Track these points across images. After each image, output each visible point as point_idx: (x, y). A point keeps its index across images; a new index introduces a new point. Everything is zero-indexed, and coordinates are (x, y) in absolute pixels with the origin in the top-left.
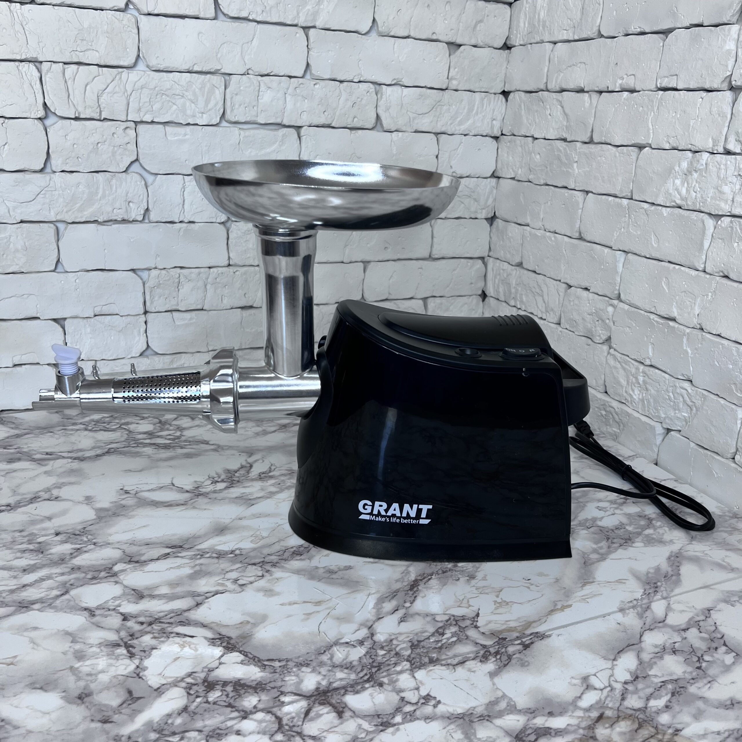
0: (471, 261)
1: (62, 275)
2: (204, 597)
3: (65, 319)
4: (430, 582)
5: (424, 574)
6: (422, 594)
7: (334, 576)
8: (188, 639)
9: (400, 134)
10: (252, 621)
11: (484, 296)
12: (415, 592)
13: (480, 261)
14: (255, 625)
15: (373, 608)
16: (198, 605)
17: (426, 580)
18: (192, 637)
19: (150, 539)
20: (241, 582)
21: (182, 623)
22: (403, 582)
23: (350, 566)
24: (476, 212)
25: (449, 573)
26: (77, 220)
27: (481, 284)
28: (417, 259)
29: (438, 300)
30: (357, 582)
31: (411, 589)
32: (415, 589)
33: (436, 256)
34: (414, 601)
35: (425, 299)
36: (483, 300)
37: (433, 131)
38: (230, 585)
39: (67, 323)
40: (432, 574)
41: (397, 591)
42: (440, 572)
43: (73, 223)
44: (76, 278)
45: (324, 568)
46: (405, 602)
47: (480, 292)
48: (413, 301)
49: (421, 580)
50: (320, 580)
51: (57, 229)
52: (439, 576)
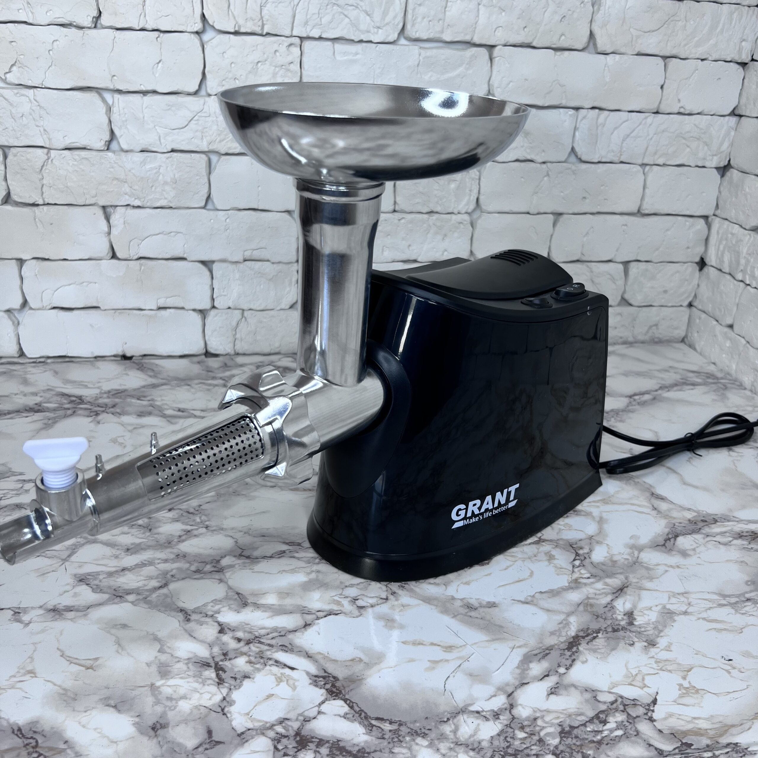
0: (690, 220)
1: (211, 213)
2: (314, 616)
3: (213, 262)
4: (594, 643)
5: (588, 629)
6: (582, 658)
7: (473, 614)
8: (287, 671)
9: (617, 57)
10: (365, 659)
11: (702, 264)
12: (573, 653)
13: (702, 221)
14: (368, 666)
15: (518, 668)
16: (307, 625)
17: (589, 638)
18: (292, 669)
19: (268, 529)
20: (360, 603)
21: (284, 648)
22: (560, 636)
23: (494, 603)
24: (704, 159)
25: (621, 633)
26: (231, 151)
27: (699, 250)
28: (622, 214)
29: (642, 266)
30: (501, 627)
31: (569, 648)
32: (575, 649)
33: (647, 212)
34: (571, 666)
35: (626, 264)
36: (701, 269)
37: (661, 54)
38: (347, 606)
39: (215, 267)
40: (598, 631)
41: (550, 648)
42: (610, 629)
43: (227, 154)
44: (227, 216)
45: (462, 600)
46: (559, 666)
47: (697, 259)
48: (611, 264)
49: (583, 637)
50: (454, 616)
51: (210, 161)
52: (608, 635)
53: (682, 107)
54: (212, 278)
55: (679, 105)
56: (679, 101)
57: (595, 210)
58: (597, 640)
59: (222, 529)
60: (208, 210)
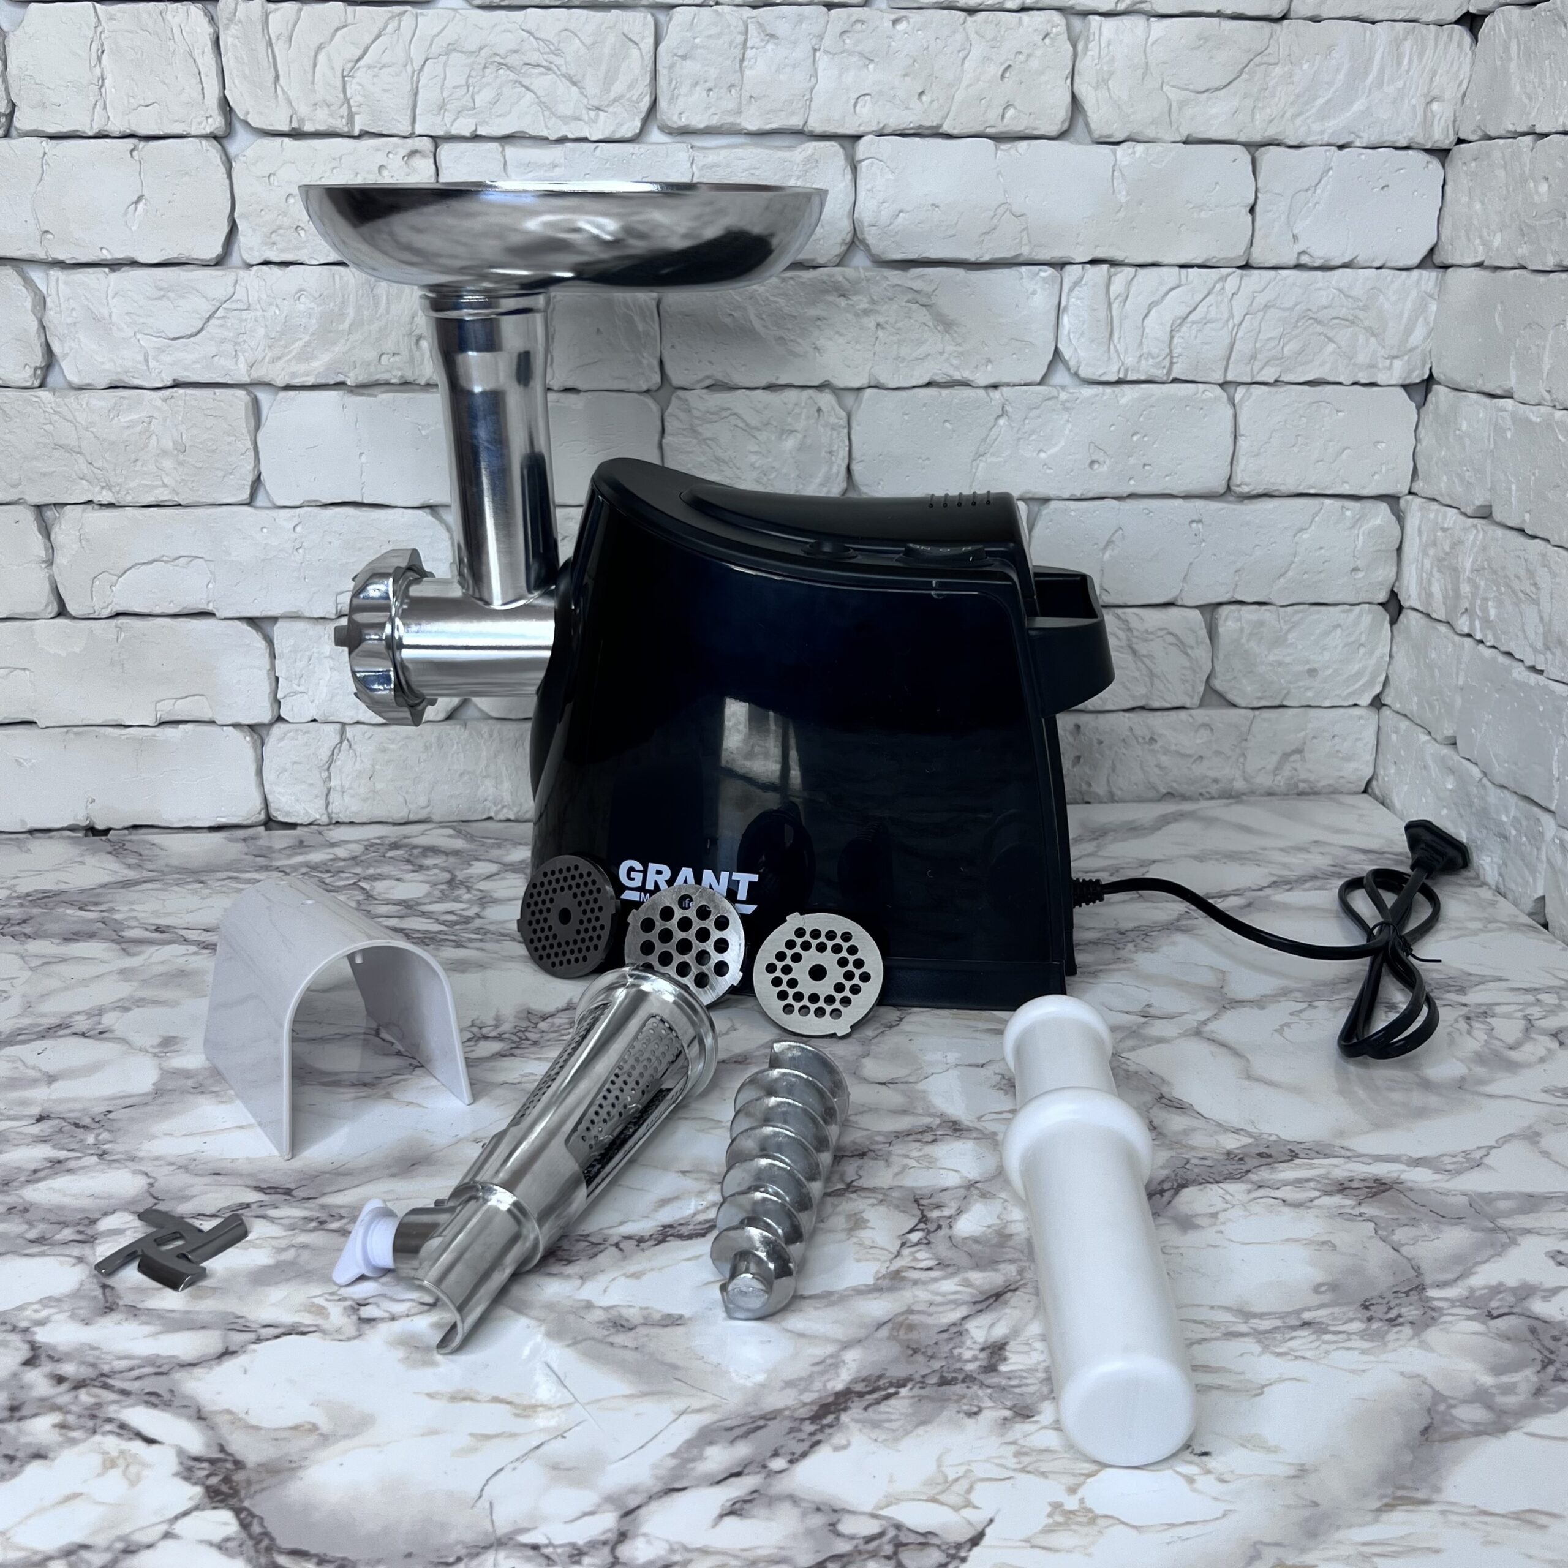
0: (1357, 505)
1: (263, 513)
2: (252, 1336)
3: (274, 619)
4: (882, 1407)
5: (880, 1377)
6: (839, 1439)
7: (620, 1339)
8: (138, 1446)
9: (1140, 148)
10: (325, 1426)
11: (1394, 606)
12: (822, 1430)
13: (1383, 508)
14: (326, 1439)
15: (673, 1455)
16: (227, 1353)
17: (876, 1396)
18: (150, 1441)
19: (233, 1161)
20: (366, 1312)
21: (153, 1400)
22: (806, 1390)
23: (681, 1317)
25: (959, 1389)
26: (297, 382)
27: (1385, 573)
28: (1187, 497)
29: (1249, 614)
30: (674, 1367)
31: (814, 1419)
32: (830, 1419)
33: (1245, 489)
34: (804, 1455)
35: (1210, 609)
36: (1393, 622)
38: (337, 1315)
39: (279, 631)
40: (902, 1383)
41: (770, 1417)
42: (934, 1380)
43: (288, 388)
44: (296, 521)
45: (607, 1309)
46: (776, 1454)
47: (1383, 596)
48: (1173, 611)
49: (861, 1395)
50: (575, 1343)
51: (256, 404)
52: (923, 1392)
53: (1304, 252)
54: (273, 656)
55: (1299, 247)
56: (1295, 238)
57: (1124, 490)
58: (892, 1402)
59: (133, 1159)
60: (256, 507)
